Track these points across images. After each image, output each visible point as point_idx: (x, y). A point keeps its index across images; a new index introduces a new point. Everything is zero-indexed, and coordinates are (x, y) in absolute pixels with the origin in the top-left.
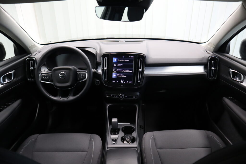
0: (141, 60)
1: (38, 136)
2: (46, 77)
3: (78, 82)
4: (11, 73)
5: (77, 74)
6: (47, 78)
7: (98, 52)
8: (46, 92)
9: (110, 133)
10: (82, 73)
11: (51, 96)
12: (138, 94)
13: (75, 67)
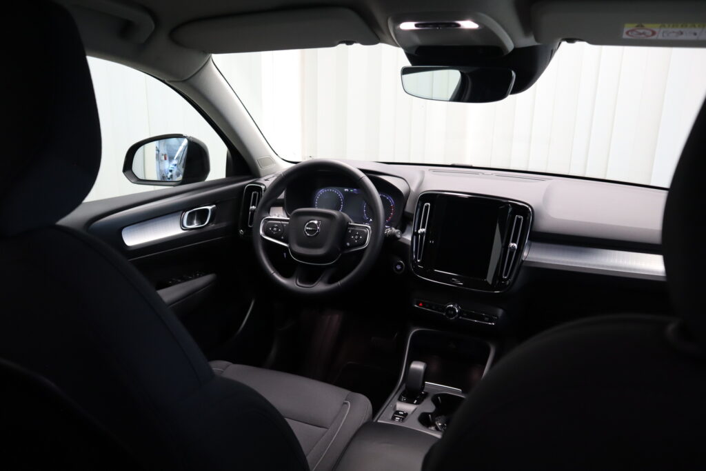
0: (519, 220)
1: (228, 366)
2: (275, 229)
3: (346, 252)
4: (207, 210)
5: (347, 230)
6: (277, 230)
7: (413, 188)
8: (268, 263)
9: (397, 397)
10: (359, 231)
11: (277, 274)
12: (500, 312)
13: (346, 215)
